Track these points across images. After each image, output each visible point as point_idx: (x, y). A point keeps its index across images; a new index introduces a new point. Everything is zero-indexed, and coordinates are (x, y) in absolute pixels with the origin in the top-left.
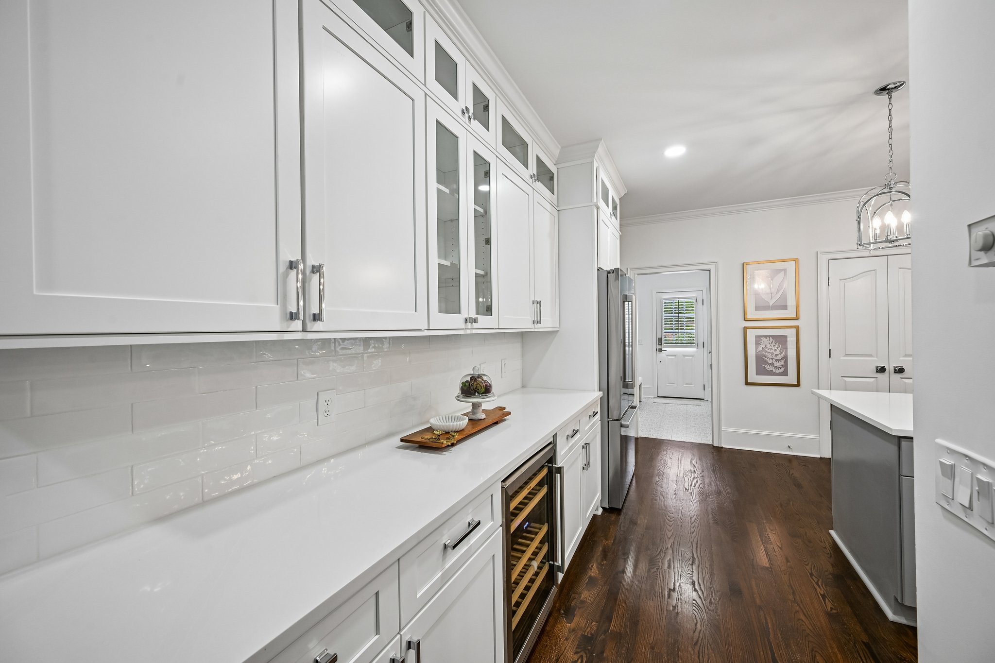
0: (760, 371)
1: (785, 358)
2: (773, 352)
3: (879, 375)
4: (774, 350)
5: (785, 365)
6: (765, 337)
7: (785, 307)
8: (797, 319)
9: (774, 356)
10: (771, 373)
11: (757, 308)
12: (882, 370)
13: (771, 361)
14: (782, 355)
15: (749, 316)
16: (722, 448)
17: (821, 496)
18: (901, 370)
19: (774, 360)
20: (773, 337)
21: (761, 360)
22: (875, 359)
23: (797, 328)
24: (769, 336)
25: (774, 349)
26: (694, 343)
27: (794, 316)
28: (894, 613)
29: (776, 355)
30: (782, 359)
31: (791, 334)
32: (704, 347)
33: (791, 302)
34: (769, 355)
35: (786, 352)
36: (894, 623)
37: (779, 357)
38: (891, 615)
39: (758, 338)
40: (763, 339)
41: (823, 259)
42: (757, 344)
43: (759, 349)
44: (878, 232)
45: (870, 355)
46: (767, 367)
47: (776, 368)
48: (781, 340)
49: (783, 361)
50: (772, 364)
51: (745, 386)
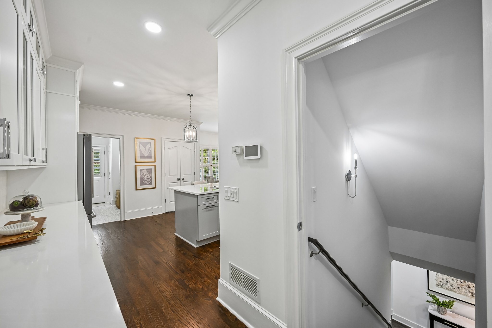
0: (142, 184)
1: (151, 178)
2: (147, 175)
3: (178, 181)
4: (147, 176)
5: (151, 181)
6: (144, 169)
7: (150, 157)
8: (155, 162)
9: (147, 177)
10: (146, 184)
11: (141, 157)
12: (179, 180)
13: (145, 179)
14: (150, 176)
15: (137, 161)
16: (126, 220)
17: (168, 225)
18: (183, 179)
19: (147, 179)
20: (147, 169)
21: (142, 179)
22: (177, 176)
23: (155, 166)
24: (145, 169)
25: (147, 174)
26: (99, 174)
27: (154, 161)
28: (196, 245)
29: (148, 177)
30: (150, 178)
31: (153, 168)
32: (105, 176)
33: (153, 155)
34: (145, 177)
35: (151, 176)
36: (197, 248)
37: (149, 178)
38: (195, 246)
39: (141, 170)
40: (143, 171)
41: (163, 140)
42: (141, 173)
43: (141, 175)
44: (188, 136)
45: (176, 175)
46: (145, 182)
47: (148, 182)
48: (150, 171)
49: (150, 179)
50: (146, 180)
51: (136, 191)
